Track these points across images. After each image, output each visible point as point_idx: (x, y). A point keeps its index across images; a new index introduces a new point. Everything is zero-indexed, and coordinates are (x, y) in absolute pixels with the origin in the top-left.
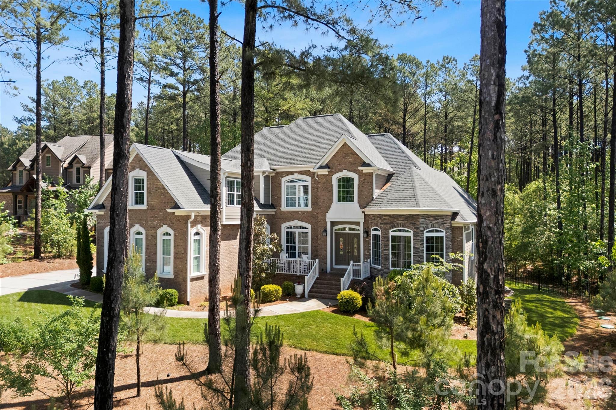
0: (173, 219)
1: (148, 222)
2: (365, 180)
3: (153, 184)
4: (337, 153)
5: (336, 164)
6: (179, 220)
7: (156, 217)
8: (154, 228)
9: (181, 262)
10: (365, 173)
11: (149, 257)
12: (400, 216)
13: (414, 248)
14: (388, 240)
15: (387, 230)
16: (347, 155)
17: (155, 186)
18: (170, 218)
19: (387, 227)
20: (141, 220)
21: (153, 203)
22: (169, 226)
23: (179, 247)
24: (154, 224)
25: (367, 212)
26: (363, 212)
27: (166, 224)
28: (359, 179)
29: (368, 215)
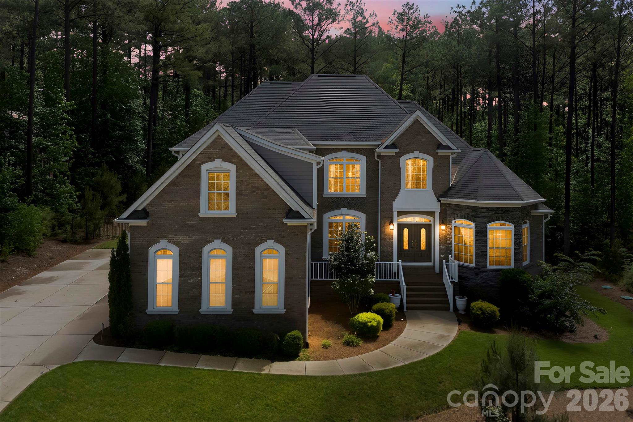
0: (284, 230)
1: (237, 236)
2: (440, 163)
3: (248, 183)
5: (405, 143)
6: (294, 233)
7: (252, 229)
8: (249, 244)
10: (441, 156)
11: (238, 285)
14: (485, 236)
15: (485, 224)
16: (418, 134)
17: (250, 185)
18: (279, 230)
19: (485, 220)
20: (223, 233)
21: (245, 209)
22: (277, 241)
24: (249, 239)
25: (443, 200)
26: (439, 201)
27: (272, 239)
28: (434, 162)
29: (446, 204)
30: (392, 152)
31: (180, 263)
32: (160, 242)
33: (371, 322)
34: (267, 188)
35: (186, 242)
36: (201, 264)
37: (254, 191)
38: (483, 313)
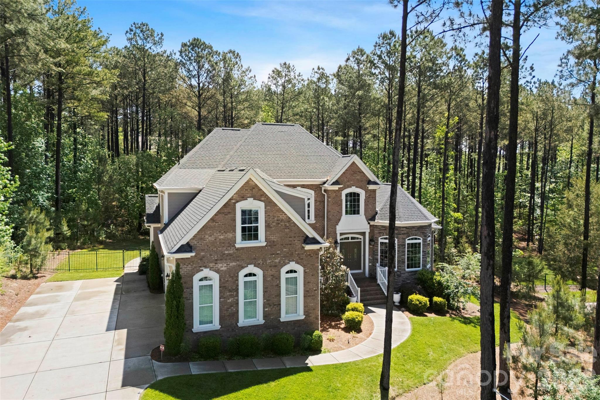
0: (303, 254)
1: (266, 261)
2: (370, 195)
3: (274, 216)
4: (346, 170)
5: (346, 180)
6: (310, 255)
7: (278, 254)
8: (276, 266)
9: (313, 299)
10: (370, 190)
11: (267, 300)
12: (413, 227)
13: (423, 251)
14: (405, 248)
15: (404, 239)
16: (355, 173)
17: (276, 219)
18: (298, 254)
19: (404, 236)
20: (255, 259)
21: (273, 238)
22: (297, 263)
23: (310, 284)
24: (276, 263)
25: (372, 223)
26: (369, 223)
27: (293, 261)
28: (366, 194)
29: (374, 225)
30: (336, 187)
31: (220, 287)
32: (202, 270)
33: (357, 318)
34: (289, 220)
35: (225, 268)
36: (238, 286)
37: (279, 224)
38: (420, 303)
